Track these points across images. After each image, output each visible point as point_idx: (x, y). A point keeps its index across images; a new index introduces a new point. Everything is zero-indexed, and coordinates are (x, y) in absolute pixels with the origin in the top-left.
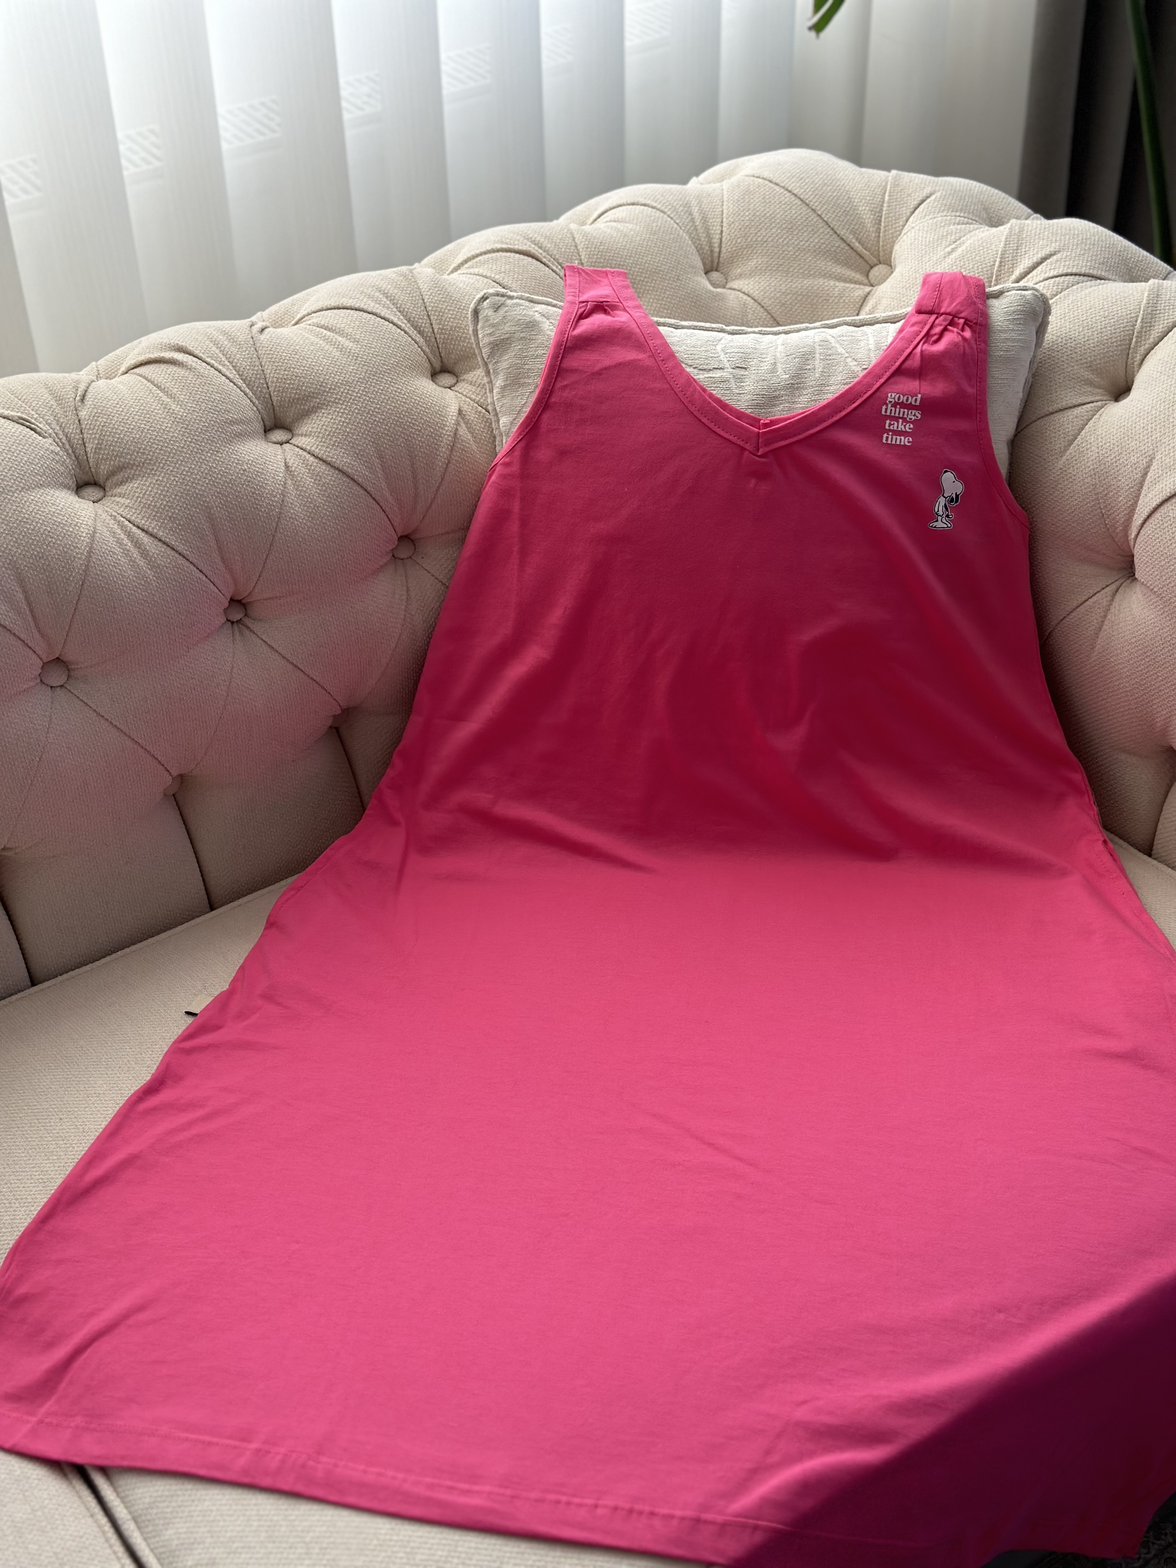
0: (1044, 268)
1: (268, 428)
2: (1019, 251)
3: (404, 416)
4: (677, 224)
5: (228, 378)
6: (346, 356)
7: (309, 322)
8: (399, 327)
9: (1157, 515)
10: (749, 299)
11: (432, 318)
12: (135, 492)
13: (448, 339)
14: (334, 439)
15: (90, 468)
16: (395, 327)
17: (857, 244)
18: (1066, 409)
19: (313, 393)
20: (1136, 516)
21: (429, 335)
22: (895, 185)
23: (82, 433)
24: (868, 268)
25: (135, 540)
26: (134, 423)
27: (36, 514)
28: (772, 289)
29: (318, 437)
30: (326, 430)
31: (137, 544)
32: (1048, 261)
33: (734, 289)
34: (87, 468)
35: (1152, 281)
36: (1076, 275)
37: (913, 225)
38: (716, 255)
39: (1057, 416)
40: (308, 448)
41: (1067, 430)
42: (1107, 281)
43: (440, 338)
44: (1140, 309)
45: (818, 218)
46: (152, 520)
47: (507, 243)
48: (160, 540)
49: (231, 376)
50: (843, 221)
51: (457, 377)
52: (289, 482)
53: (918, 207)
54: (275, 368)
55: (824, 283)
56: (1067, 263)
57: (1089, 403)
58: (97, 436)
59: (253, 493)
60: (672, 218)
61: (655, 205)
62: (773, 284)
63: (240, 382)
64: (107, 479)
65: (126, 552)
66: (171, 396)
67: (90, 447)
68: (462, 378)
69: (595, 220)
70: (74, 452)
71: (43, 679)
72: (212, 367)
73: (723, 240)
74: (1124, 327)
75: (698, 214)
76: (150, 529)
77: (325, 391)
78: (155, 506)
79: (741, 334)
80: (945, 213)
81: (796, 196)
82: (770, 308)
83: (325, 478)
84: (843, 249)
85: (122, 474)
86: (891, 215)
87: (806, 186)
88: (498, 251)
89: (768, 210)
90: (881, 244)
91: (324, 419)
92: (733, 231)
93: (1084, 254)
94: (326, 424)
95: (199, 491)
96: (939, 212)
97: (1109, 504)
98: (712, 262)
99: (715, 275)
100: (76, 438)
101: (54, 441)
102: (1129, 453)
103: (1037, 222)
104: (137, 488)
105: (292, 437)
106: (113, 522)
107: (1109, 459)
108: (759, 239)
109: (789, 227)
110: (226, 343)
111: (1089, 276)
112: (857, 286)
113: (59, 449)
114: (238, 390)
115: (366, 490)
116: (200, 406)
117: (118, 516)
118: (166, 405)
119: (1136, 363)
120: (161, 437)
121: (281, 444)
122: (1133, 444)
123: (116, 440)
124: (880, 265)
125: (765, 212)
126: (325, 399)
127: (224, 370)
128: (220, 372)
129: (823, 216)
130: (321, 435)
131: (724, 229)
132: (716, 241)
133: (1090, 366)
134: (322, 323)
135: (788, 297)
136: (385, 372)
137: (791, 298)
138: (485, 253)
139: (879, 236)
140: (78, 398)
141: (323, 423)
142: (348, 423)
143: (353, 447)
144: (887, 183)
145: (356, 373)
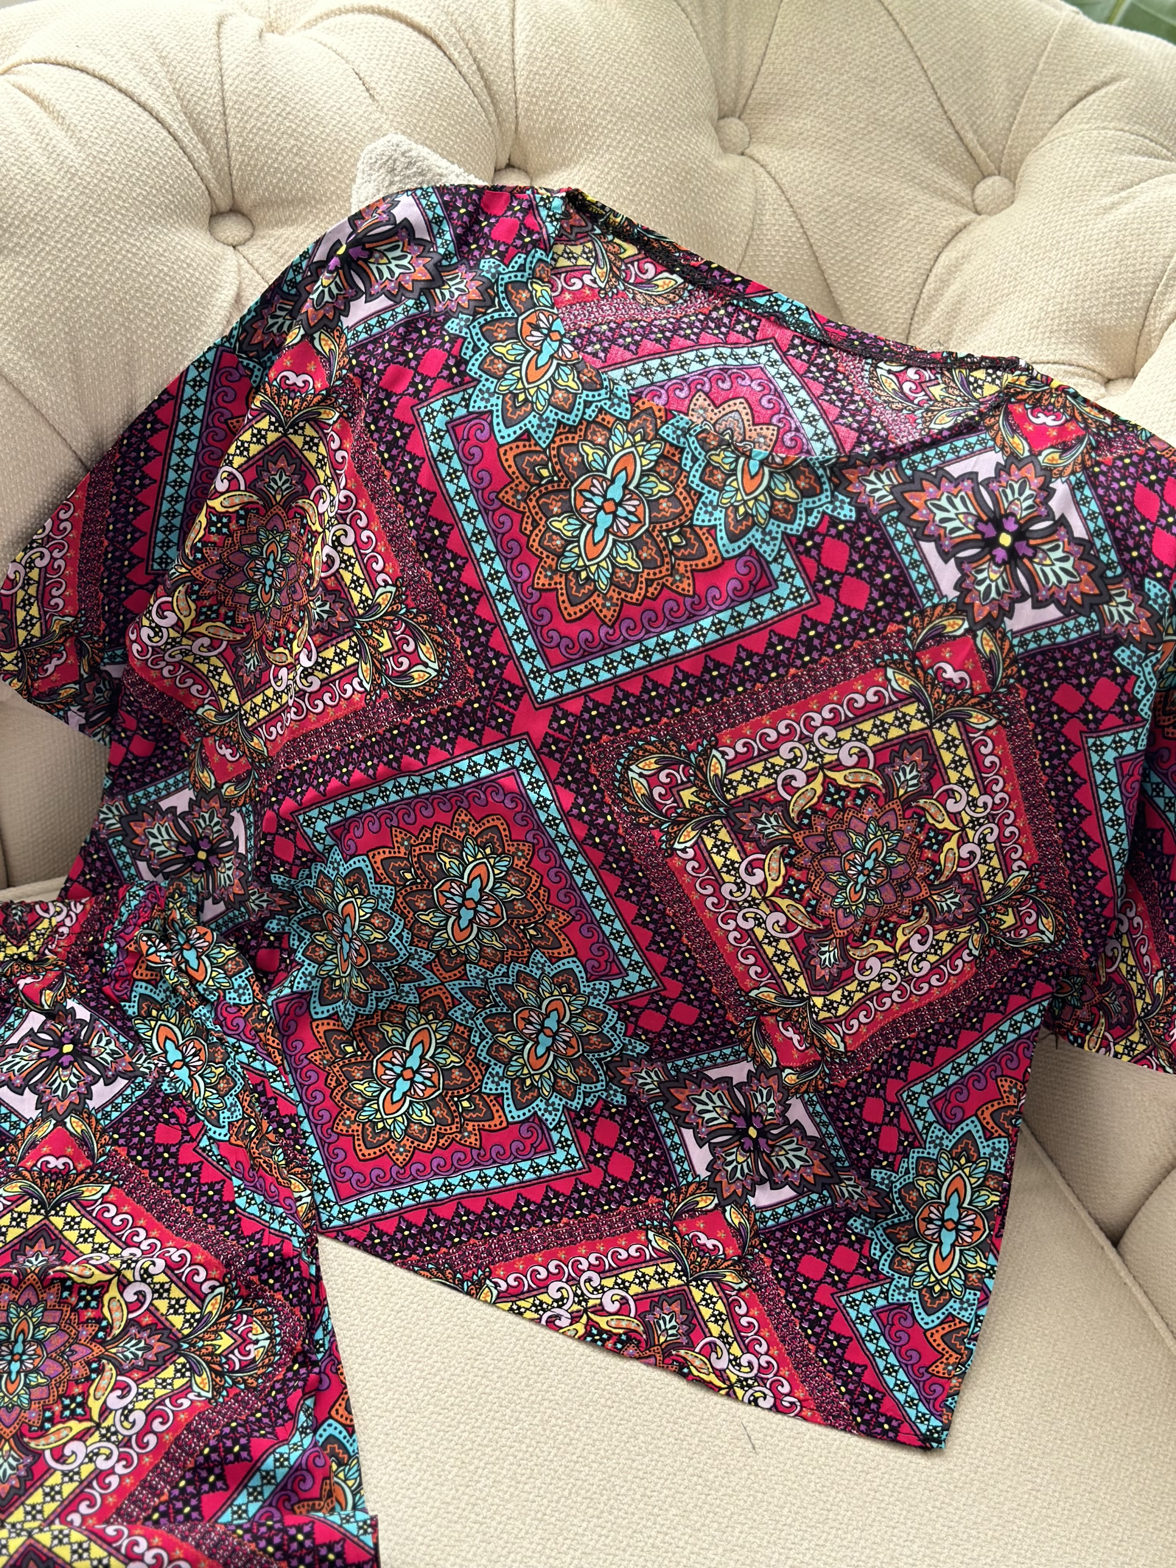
4: (694, 27)
10: (774, 185)
13: (248, 164)
17: (971, 134)
21: (218, 152)
24: (977, 175)
28: (815, 180)
33: (757, 161)
37: (1067, 130)
38: (746, 91)
43: (236, 159)
45: (921, 73)
50: (960, 88)
51: (254, 226)
53: (1086, 95)
55: (899, 190)
60: (687, 15)
62: (818, 171)
73: (763, 69)
75: (734, 13)
80: (1123, 125)
84: (946, 137)
88: (381, 12)
89: (845, 38)
90: (1010, 143)
92: (781, 59)
96: (1114, 119)
98: (736, 103)
99: (734, 127)
108: (818, 86)
112: (951, 207)
124: (997, 178)
125: (841, 40)
129: (929, 73)
131: (769, 51)
132: (750, 69)
135: (836, 200)
137: (839, 203)
139: (1009, 130)
142: (28, 293)
143: (28, 335)
144: (1049, 37)
145: (64, 206)
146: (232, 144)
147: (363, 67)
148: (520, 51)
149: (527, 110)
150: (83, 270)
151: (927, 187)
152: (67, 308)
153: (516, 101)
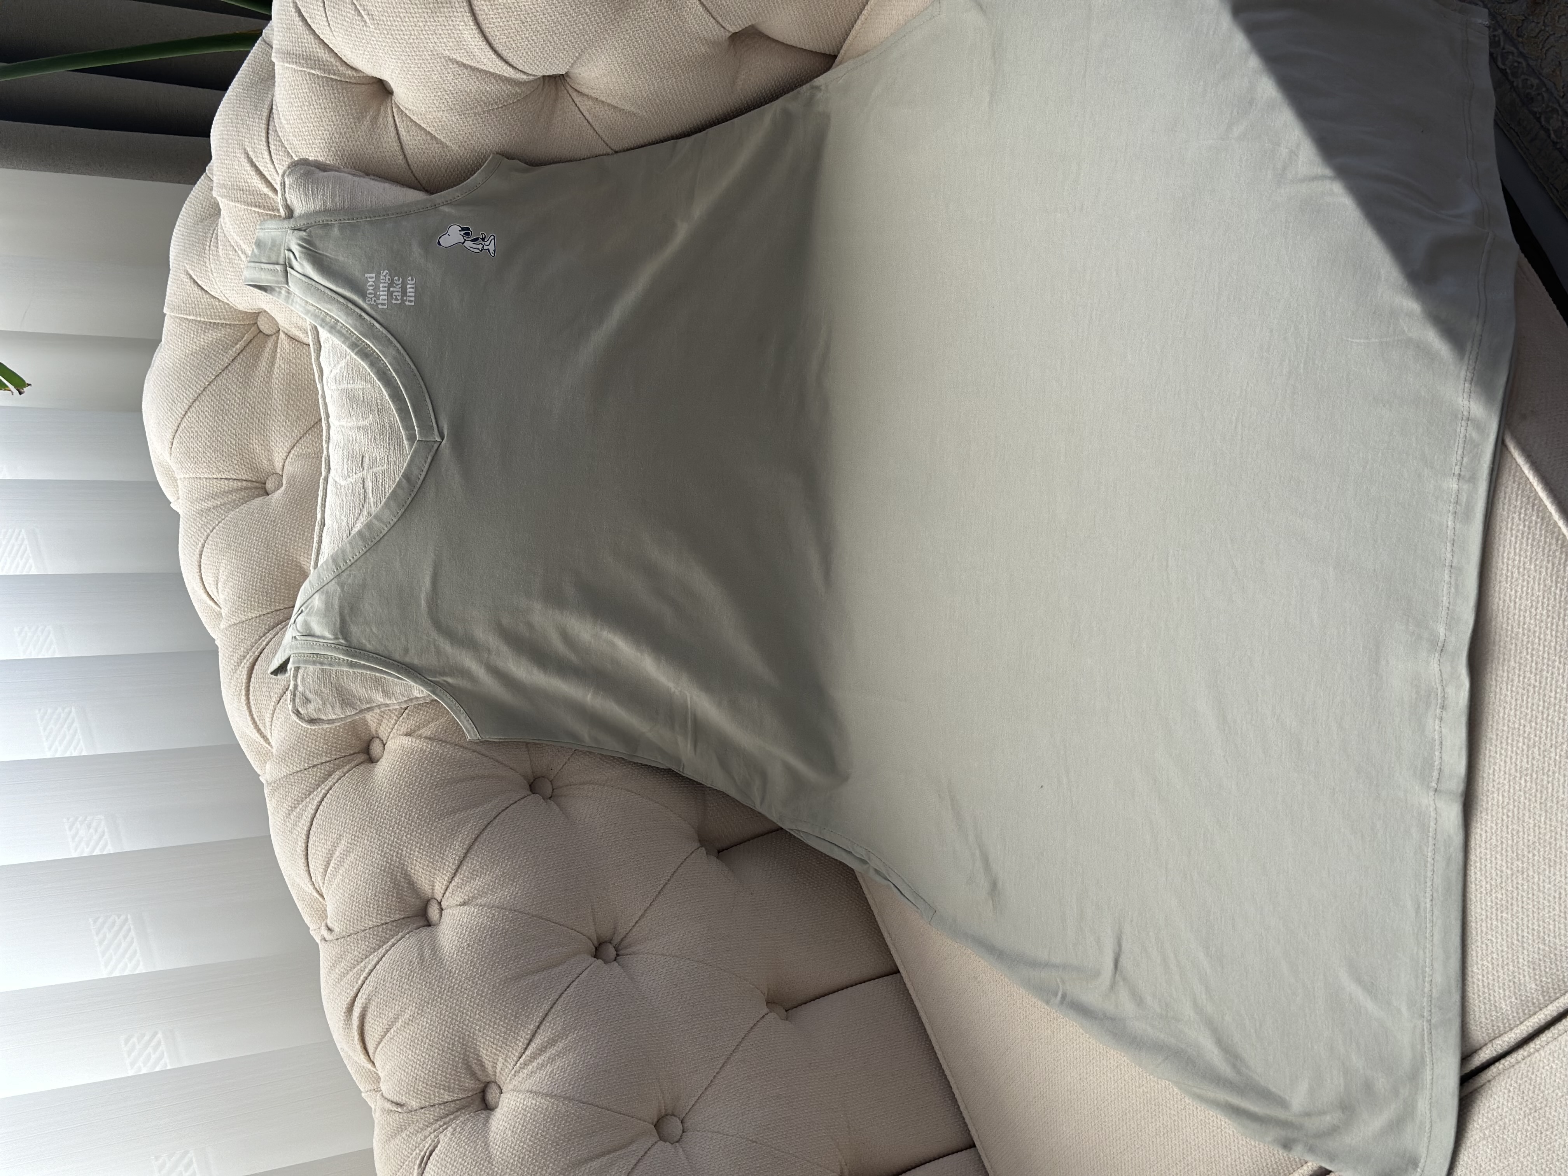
0: (261, 164)
1: (426, 923)
2: (244, 188)
3: (413, 790)
4: (219, 523)
5: (378, 963)
6: (355, 847)
7: (321, 884)
8: (325, 795)
9: (505, 54)
10: (293, 452)
11: (315, 763)
12: (491, 1052)
13: (336, 747)
14: (437, 858)
15: (468, 1097)
16: (325, 799)
17: (238, 346)
18: (400, 142)
19: (392, 879)
20: (506, 74)
21: (332, 766)
22: (178, 308)
23: (434, 1105)
24: (261, 334)
25: (538, 1052)
26: (424, 1055)
27: (514, 1149)
28: (283, 429)
29: (434, 874)
30: (428, 866)
31: (542, 1050)
32: (254, 160)
33: (283, 466)
34: (469, 1100)
35: (274, 60)
36: (268, 133)
37: (219, 291)
38: (249, 484)
39: (408, 152)
40: (445, 883)
41: (421, 141)
42: (274, 103)
43: (336, 755)
44: (302, 71)
46: (518, 1035)
47: (241, 690)
48: (538, 1027)
49: (376, 959)
50: (215, 360)
51: (373, 738)
52: (479, 901)
53: (200, 286)
54: (367, 917)
55: (276, 378)
56: (256, 141)
57: (394, 120)
58: (436, 1090)
59: (491, 937)
60: (214, 528)
61: (200, 545)
62: (278, 428)
63: (382, 951)
64: (478, 1080)
65: (552, 1060)
66: (396, 1019)
67: (447, 1097)
68: (374, 733)
69: (215, 602)
70: (452, 1113)
71: (676, 1139)
72: (367, 979)
73: (235, 477)
74: (320, 87)
75: (209, 502)
76: (528, 1037)
77: (389, 868)
78: (505, 1033)
79: (329, 461)
80: (207, 261)
81: (190, 406)
82: (302, 431)
83: (475, 867)
84: (242, 360)
85: (474, 1066)
86: (209, 313)
87: (181, 396)
88: (248, 699)
89: (205, 434)
90: (237, 323)
91: (417, 868)
92: (226, 468)
93: (248, 125)
94: (421, 866)
95: (489, 989)
96: (206, 267)
97: (494, 100)
98: (256, 488)
99: (269, 486)
100: (439, 1111)
101: (442, 1132)
102: (444, 81)
103: (216, 169)
104: (487, 1050)
105: (435, 899)
106: (521, 1074)
107: (450, 101)
108: (234, 442)
109: (221, 413)
110: (343, 965)
111: (269, 120)
112: (279, 345)
113: (450, 1128)
114: (390, 952)
115: (486, 826)
116: (405, 990)
117: (515, 1069)
118: (405, 1023)
119: (355, 75)
120: (437, 1028)
121: (442, 910)
122: (434, 78)
123: (440, 1072)
124: (258, 323)
125: (207, 436)
126: (398, 867)
127: (370, 967)
128: (372, 971)
129: (211, 380)
130: (433, 871)
131: (224, 477)
132: (236, 484)
133: (358, 118)
134: (322, 870)
135: (291, 413)
136: (370, 809)
137: (292, 411)
138: (250, 712)
139: (230, 325)
140: (400, 1110)
141: (421, 870)
142: (421, 844)
143: (444, 839)
144: (177, 317)
145: (372, 837)
146: (328, 759)
147: (274, 700)
148: (250, 615)
149: (279, 603)
150: (403, 819)
151: (273, 363)
152: (425, 822)
153: (277, 611)
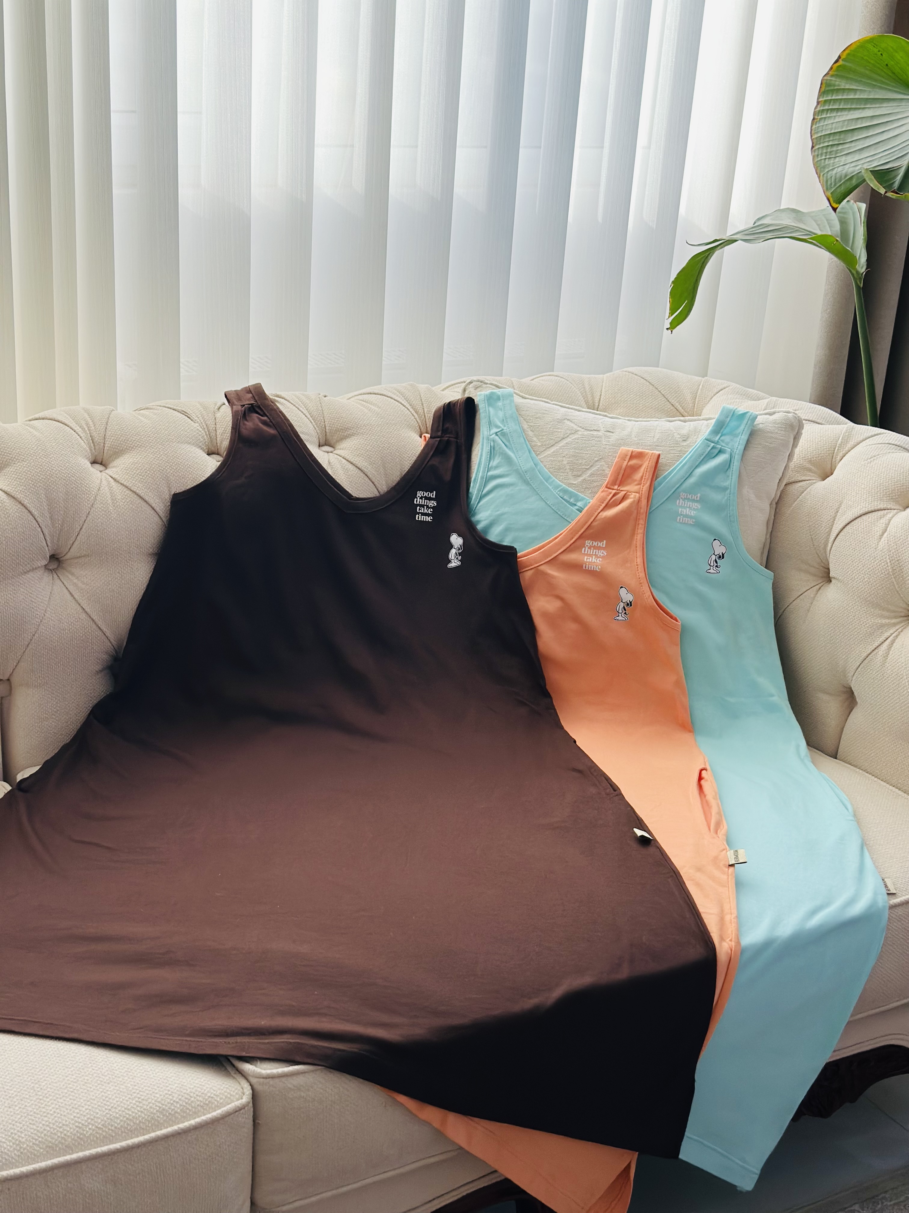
8: (404, 406)
9: (843, 533)
14: (359, 453)
16: (402, 406)
17: (681, 408)
18: (794, 482)
19: (350, 427)
21: (421, 414)
22: (706, 382)
30: (355, 447)
34: (215, 444)
37: (715, 400)
40: (343, 455)
41: (794, 494)
45: (658, 392)
50: (673, 396)
53: (719, 392)
54: (330, 412)
70: (209, 434)
74: (831, 442)
75: (587, 387)
77: (356, 426)
81: (645, 379)
84: (671, 410)
86: (703, 396)
87: (654, 377)
89: (630, 386)
94: (356, 444)
96: (732, 392)
100: (212, 427)
102: (829, 502)
105: (335, 449)
108: (623, 399)
109: (641, 395)
119: (837, 460)
121: (328, 452)
125: (628, 387)
126: (357, 431)
129: (661, 391)
130: (349, 451)
131: (602, 394)
132: (597, 399)
133: (810, 461)
136: (393, 424)
141: (354, 444)
142: (368, 445)
143: (369, 458)
145: (377, 421)
146: (425, 412)
150: (385, 439)
